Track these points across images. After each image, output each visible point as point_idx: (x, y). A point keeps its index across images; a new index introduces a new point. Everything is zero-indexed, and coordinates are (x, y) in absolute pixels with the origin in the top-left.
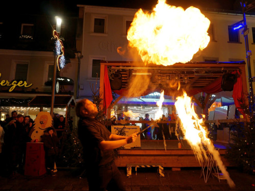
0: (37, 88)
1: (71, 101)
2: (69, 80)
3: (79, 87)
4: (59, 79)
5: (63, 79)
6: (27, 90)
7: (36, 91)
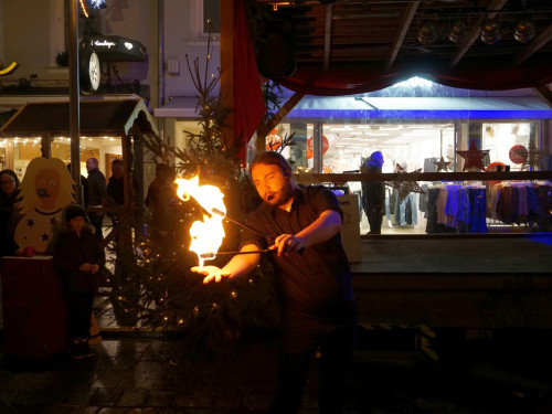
0: (34, 76)
1: (134, 116)
2: (129, 46)
3: (164, 68)
4: (97, 43)
5: (110, 44)
6: (7, 84)
7: (33, 84)
